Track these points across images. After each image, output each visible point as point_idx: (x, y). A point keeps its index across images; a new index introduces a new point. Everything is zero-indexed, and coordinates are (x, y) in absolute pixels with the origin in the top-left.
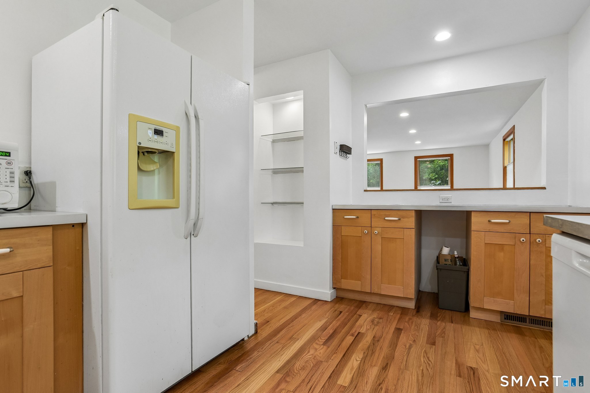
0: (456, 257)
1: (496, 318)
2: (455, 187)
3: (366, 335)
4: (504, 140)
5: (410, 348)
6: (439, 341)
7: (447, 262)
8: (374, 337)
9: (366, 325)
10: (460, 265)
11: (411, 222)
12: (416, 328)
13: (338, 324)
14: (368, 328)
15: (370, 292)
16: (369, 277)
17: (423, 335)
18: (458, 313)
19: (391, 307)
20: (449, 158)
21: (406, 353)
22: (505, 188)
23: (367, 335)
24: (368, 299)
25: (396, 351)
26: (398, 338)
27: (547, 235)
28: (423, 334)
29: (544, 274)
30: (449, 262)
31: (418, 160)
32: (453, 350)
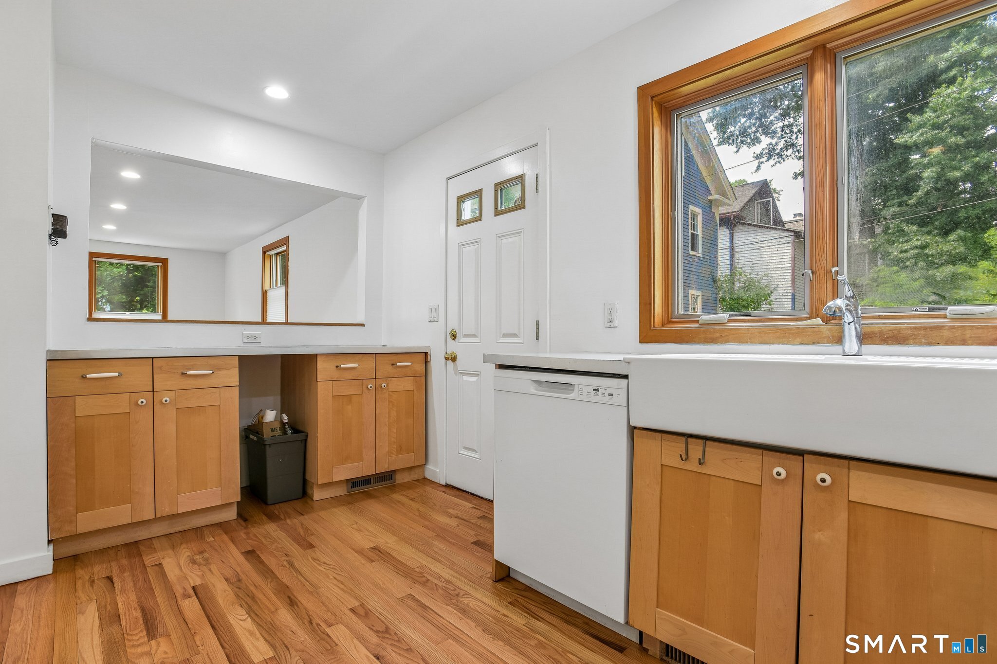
0: (285, 423)
1: (341, 491)
2: (170, 318)
3: (210, 585)
4: (264, 253)
5: (292, 565)
6: (312, 539)
7: (275, 432)
8: (227, 580)
9: (191, 572)
10: (292, 433)
11: (232, 377)
12: (269, 540)
13: (133, 597)
14: (200, 573)
15: (154, 517)
16: (149, 489)
17: (289, 544)
18: (295, 501)
19: (198, 532)
20: (160, 264)
21: (295, 574)
22: (264, 322)
23: (212, 584)
24: (142, 534)
25: (280, 578)
26: (262, 562)
27: (389, 379)
28: (286, 542)
29: (387, 423)
30: (278, 432)
31: (94, 259)
32: (339, 542)
